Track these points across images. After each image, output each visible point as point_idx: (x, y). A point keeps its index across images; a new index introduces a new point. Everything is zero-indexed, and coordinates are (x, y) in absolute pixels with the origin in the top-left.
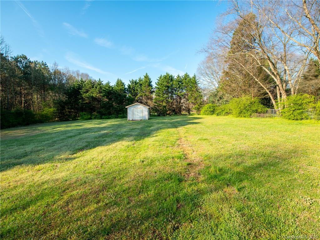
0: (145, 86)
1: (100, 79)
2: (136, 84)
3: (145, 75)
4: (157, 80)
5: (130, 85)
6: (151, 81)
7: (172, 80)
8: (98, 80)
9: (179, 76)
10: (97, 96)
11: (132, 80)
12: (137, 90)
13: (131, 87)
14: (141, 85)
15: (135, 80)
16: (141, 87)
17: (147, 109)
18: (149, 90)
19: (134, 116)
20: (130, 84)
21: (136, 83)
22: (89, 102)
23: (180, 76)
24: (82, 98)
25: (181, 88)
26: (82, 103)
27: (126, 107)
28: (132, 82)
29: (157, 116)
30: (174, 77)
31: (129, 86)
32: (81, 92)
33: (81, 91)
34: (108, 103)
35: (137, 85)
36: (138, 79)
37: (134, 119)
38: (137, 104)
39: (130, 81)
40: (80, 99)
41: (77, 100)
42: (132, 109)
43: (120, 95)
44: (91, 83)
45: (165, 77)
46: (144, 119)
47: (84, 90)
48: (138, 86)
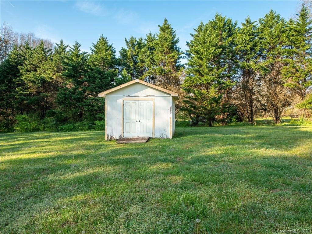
0: (161, 49)
1: (62, 42)
2: (140, 48)
3: (162, 26)
4: (192, 35)
5: (125, 51)
6: (176, 39)
7: (231, 33)
8: (59, 43)
9: (248, 21)
10: (55, 77)
11: (132, 38)
12: (143, 61)
13: (129, 55)
14: (152, 49)
15: (138, 40)
16: (152, 53)
17: (171, 99)
18: (172, 60)
19: (127, 126)
20: (126, 47)
21: (140, 46)
22: (36, 92)
23: (252, 21)
24: (22, 84)
25: (257, 49)
26: (21, 95)
27: (101, 95)
28: (131, 43)
29: (191, 126)
30: (236, 24)
31: (124, 53)
32: (21, 71)
33: (22, 69)
34: (74, 91)
35: (143, 50)
36: (146, 38)
37: (126, 135)
38: (137, 83)
39: (126, 40)
40: (19, 85)
41: (11, 88)
42: (120, 101)
43: (100, 73)
44: (43, 50)
45: (214, 26)
46: (158, 135)
47: (28, 65)
48: (145, 52)
